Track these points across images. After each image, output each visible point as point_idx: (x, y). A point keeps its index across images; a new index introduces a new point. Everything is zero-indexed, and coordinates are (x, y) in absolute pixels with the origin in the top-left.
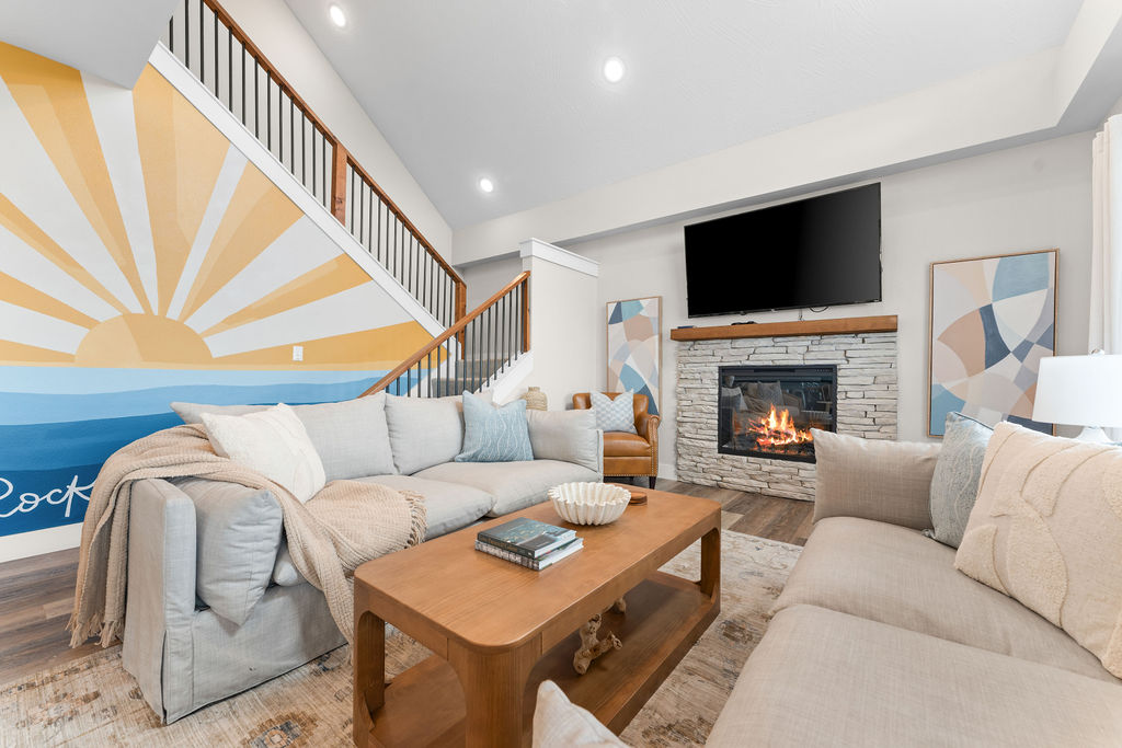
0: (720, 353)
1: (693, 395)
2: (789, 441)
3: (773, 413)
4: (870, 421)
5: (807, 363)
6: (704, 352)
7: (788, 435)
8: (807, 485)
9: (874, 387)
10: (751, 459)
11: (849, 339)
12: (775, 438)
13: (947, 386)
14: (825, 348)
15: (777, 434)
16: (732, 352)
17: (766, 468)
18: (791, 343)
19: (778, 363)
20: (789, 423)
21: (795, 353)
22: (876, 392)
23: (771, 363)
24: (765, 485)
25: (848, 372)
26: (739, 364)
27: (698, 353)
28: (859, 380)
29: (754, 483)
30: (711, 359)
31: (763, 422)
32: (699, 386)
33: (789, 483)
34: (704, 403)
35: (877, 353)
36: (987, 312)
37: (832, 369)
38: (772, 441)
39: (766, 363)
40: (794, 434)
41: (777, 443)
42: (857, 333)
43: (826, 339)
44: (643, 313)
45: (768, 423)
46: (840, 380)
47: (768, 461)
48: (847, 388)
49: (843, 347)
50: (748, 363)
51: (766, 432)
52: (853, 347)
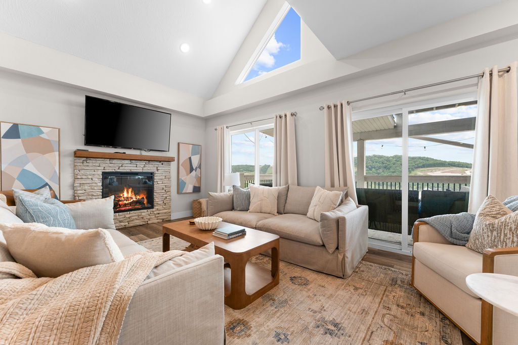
0: (104, 165)
1: (86, 187)
2: (132, 200)
3: (125, 190)
4: (164, 191)
5: (144, 171)
6: (94, 164)
7: (131, 198)
8: (145, 218)
9: (165, 180)
10: (120, 214)
11: (158, 163)
12: (126, 200)
13: (183, 179)
14: (151, 166)
15: (127, 199)
16: (110, 165)
17: (128, 216)
18: (139, 163)
19: (133, 171)
20: (132, 193)
21: (139, 167)
22: (166, 181)
23: (129, 171)
24: (127, 224)
25: (158, 175)
26: (114, 171)
27: (91, 164)
28: (160, 178)
29: (123, 224)
30: (98, 168)
31: (121, 195)
32: (90, 182)
33: (138, 220)
34: (94, 191)
35: (166, 168)
36: (190, 158)
37: (152, 174)
38: (125, 202)
39: (128, 171)
40: (134, 197)
41: (127, 202)
42: (160, 161)
43: (151, 163)
44: (42, 136)
45: (123, 195)
46: (155, 178)
47: (128, 212)
48: (158, 180)
49: (157, 166)
50: (119, 171)
51: (123, 199)
52: (160, 166)
